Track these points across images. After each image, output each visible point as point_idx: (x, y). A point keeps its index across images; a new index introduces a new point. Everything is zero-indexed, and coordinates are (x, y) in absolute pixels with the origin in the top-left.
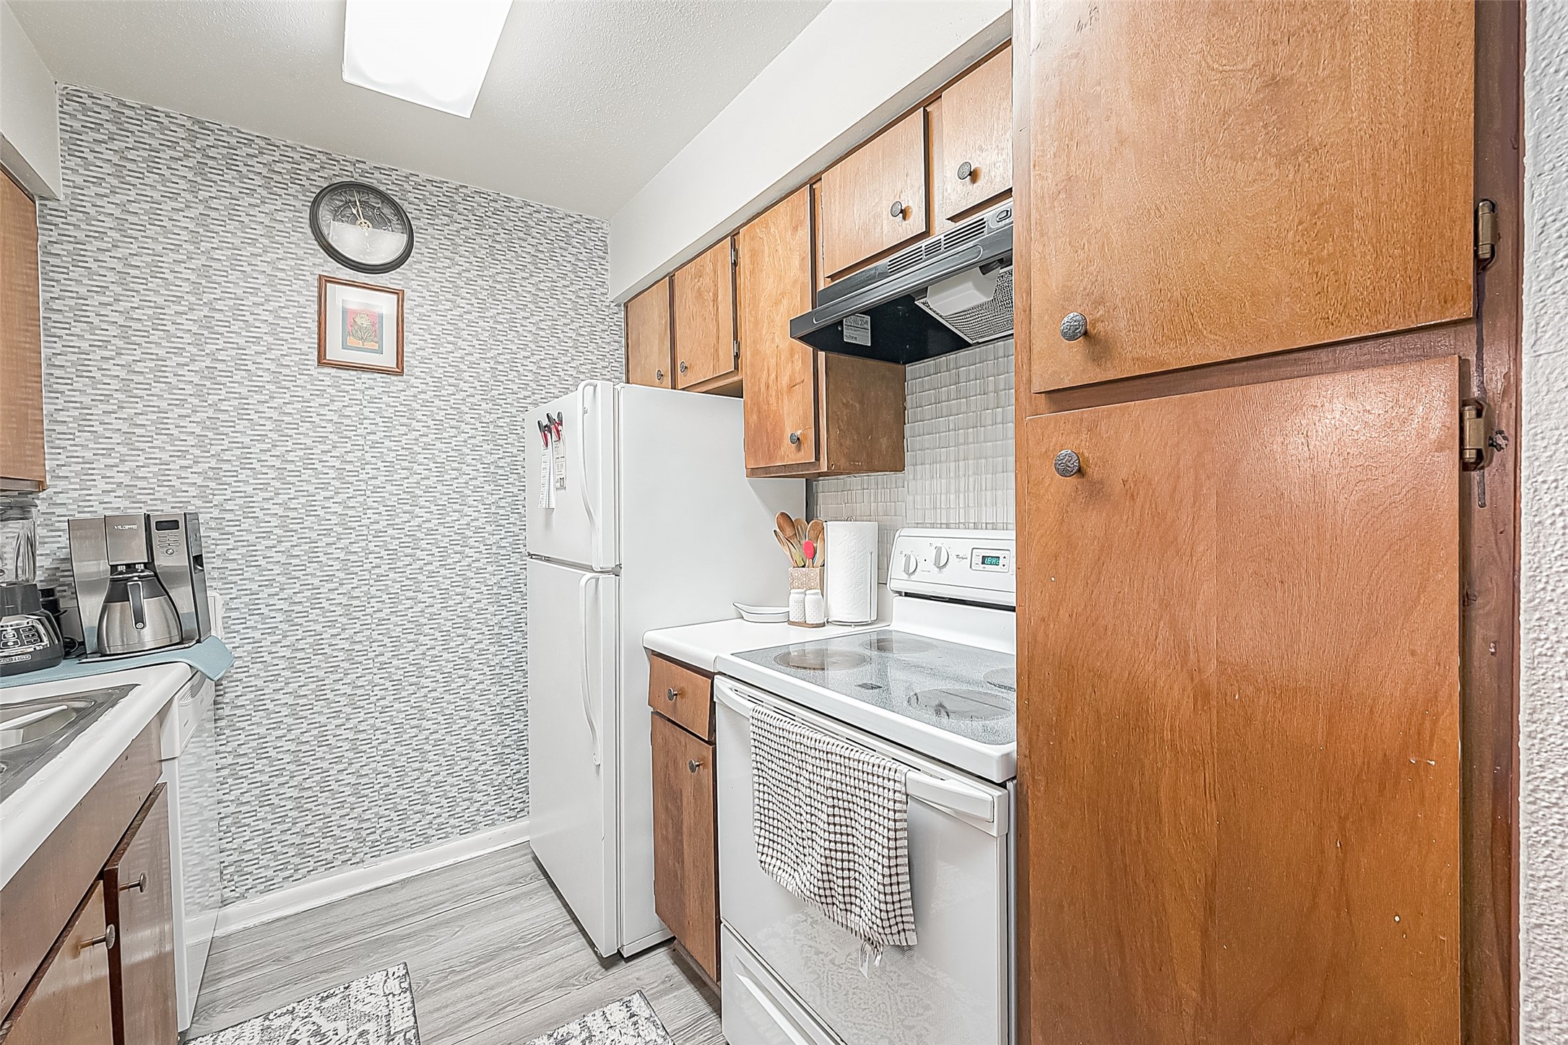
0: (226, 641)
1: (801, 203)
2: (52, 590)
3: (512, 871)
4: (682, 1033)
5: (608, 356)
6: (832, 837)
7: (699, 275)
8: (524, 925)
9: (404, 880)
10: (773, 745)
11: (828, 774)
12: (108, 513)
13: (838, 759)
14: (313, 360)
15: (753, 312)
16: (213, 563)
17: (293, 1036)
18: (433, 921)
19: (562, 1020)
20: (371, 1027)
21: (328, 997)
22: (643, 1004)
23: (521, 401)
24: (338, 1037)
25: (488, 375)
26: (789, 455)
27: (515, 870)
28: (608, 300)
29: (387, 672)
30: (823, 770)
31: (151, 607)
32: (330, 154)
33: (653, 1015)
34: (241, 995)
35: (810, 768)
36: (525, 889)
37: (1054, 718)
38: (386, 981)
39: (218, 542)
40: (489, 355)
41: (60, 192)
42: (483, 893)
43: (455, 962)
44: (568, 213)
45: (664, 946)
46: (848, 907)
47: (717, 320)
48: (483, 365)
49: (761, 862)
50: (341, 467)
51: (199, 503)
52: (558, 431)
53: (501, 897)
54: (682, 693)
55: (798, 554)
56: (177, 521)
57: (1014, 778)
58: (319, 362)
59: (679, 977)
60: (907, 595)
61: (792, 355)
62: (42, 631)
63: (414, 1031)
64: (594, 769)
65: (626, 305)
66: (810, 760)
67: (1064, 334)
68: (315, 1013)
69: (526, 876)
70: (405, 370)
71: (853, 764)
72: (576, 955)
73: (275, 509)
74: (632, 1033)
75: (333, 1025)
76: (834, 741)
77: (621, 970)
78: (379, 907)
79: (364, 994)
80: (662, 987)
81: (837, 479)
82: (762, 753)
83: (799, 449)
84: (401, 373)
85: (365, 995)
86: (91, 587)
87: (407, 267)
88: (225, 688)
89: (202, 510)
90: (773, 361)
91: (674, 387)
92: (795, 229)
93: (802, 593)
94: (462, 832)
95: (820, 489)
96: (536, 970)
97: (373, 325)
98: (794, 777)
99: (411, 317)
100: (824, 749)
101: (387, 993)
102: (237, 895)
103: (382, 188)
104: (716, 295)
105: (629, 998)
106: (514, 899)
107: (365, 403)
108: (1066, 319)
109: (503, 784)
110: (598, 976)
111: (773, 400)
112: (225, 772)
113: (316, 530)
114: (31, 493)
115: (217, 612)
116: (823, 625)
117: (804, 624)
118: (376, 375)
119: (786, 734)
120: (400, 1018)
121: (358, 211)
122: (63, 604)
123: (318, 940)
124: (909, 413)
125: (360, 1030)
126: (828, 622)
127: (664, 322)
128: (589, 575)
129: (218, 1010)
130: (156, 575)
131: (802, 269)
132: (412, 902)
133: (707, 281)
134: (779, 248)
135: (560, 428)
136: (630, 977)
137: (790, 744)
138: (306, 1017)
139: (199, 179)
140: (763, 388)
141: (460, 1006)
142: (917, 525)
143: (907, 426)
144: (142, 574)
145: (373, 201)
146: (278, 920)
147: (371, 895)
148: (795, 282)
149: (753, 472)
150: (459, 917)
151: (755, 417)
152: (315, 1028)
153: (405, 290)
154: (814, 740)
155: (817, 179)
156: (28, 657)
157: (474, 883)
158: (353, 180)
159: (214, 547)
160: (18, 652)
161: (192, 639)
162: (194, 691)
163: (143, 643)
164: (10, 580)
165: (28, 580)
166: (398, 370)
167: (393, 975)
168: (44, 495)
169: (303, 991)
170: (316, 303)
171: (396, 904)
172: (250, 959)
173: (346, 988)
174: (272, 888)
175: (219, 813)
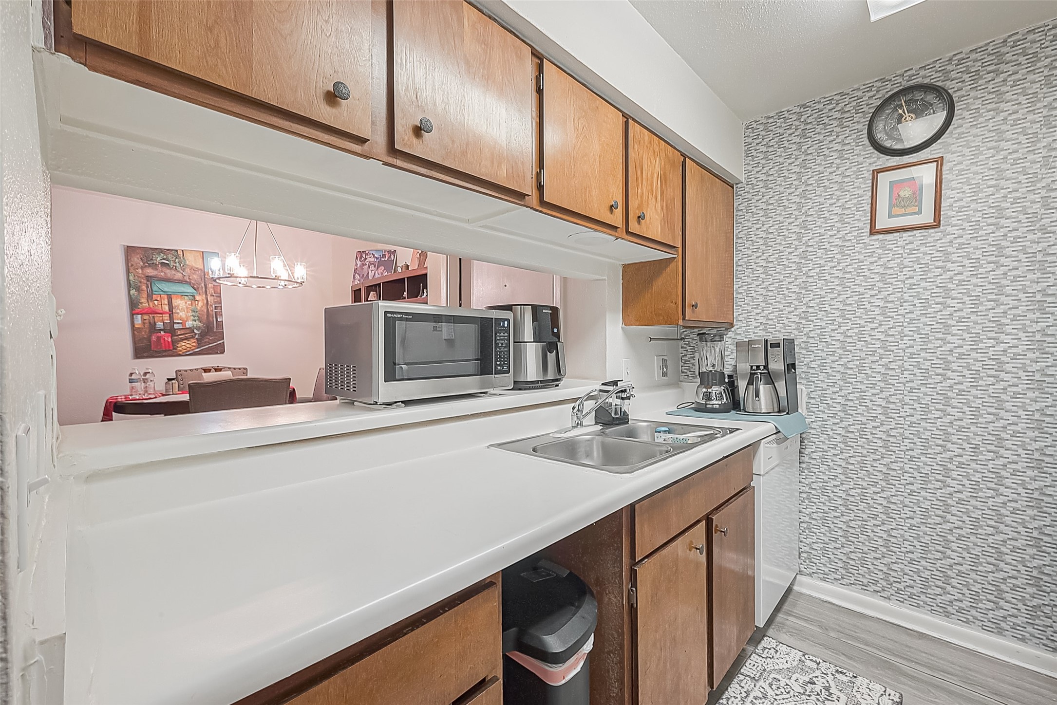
0: (808, 417)
2: (731, 376)
12: (754, 338)
14: (866, 232)
16: (802, 369)
17: (814, 679)
18: (935, 680)
21: (841, 672)
29: (915, 465)
31: (764, 389)
32: (884, 78)
34: (797, 632)
38: (882, 695)
39: (806, 356)
41: (742, 177)
50: (885, 306)
51: (796, 332)
56: (779, 343)
58: (870, 232)
62: (725, 396)
68: (830, 675)
70: (942, 222)
73: (838, 336)
75: (838, 693)
78: (896, 640)
79: (864, 690)
84: (938, 226)
86: (743, 376)
87: (947, 136)
88: (806, 445)
89: (798, 337)
94: (985, 627)
97: (914, 194)
107: (905, 255)
112: (804, 495)
113: (865, 351)
114: (728, 328)
115: (802, 399)
118: (915, 232)
121: (904, 111)
122: (734, 384)
123: (849, 632)
129: (784, 630)
130: (769, 373)
132: (924, 655)
138: (825, 674)
144: (763, 372)
145: (919, 95)
147: (893, 627)
152: (827, 685)
153: (944, 155)
156: (718, 406)
158: (902, 87)
159: (803, 359)
160: (716, 403)
161: (785, 412)
162: (779, 442)
163: (761, 410)
164: (715, 369)
165: (721, 370)
166: (935, 224)
167: (889, 695)
168: (733, 329)
169: (828, 655)
170: (870, 191)
171: (910, 647)
172: (808, 614)
173: (855, 677)
174: (827, 580)
175: (800, 518)
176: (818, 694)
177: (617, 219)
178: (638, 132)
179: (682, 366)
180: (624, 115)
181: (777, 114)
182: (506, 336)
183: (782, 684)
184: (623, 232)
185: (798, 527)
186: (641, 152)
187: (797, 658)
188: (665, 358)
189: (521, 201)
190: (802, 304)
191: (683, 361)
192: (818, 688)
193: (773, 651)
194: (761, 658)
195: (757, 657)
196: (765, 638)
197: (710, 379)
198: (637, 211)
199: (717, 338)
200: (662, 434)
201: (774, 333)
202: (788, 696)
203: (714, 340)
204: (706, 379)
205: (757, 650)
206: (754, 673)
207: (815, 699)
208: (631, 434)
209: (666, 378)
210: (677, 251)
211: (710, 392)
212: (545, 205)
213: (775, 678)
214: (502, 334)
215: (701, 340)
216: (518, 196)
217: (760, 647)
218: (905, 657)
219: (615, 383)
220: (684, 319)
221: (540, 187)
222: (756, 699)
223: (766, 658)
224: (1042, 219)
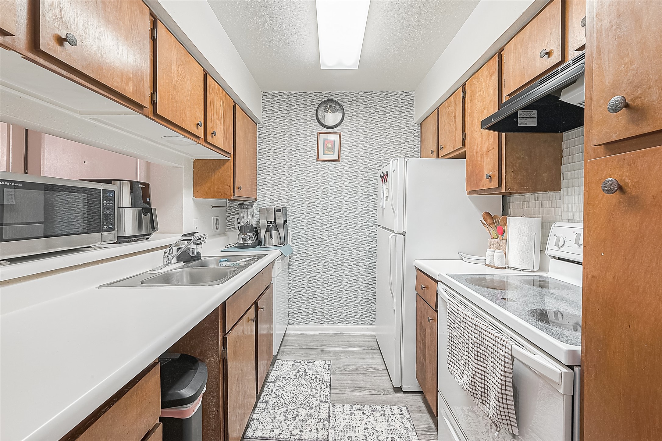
0: (292, 246)
1: (494, 62)
2: (257, 227)
3: (369, 343)
4: (421, 431)
5: (413, 146)
6: (476, 366)
7: (449, 106)
8: (369, 364)
9: (335, 334)
10: (455, 316)
11: (476, 336)
12: (268, 207)
13: (480, 330)
14: (315, 159)
15: (471, 119)
16: (290, 222)
17: (299, 370)
18: (341, 350)
19: (376, 403)
20: (318, 376)
21: (309, 362)
22: (407, 412)
23: (378, 167)
24: (309, 375)
25: (367, 159)
26: (486, 184)
27: (370, 343)
28: (414, 123)
29: (333, 262)
30: (474, 333)
31: (274, 233)
32: (322, 92)
33: (410, 418)
34: (290, 352)
35: (469, 331)
36: (372, 351)
37: (602, 337)
38: (325, 364)
39: (291, 216)
40: (368, 151)
41: (261, 121)
42: (358, 347)
43: (345, 367)
44: (398, 92)
45: (420, 394)
46: (484, 402)
47: (456, 125)
48: (366, 155)
49: (449, 368)
50: (322, 193)
51: (287, 204)
52: (386, 178)
53: (364, 351)
54: (427, 288)
55: (494, 232)
56: (281, 210)
57: (580, 366)
58: (317, 160)
59: (424, 408)
60: (559, 259)
61: (488, 137)
62: (254, 238)
63: (329, 384)
64: (393, 311)
65: (421, 124)
66: (469, 327)
67: (610, 110)
68: (305, 365)
69: (373, 346)
70: (341, 160)
71: (487, 334)
72: (385, 382)
73: (304, 207)
74: (400, 421)
75: (309, 371)
76: (480, 321)
77: (400, 395)
78: (326, 340)
80: (416, 409)
81: (521, 195)
82: (451, 319)
83: (491, 181)
84: (340, 161)
85: (318, 366)
86: (263, 227)
87: (342, 125)
88: (291, 260)
89: (288, 207)
90: (479, 140)
91: (438, 157)
92: (491, 76)
93: (493, 251)
94: (354, 323)
95: (511, 200)
96: (370, 381)
97: (332, 146)
98: (462, 333)
99: (343, 141)
100: (475, 324)
101: (324, 368)
102: (292, 323)
103: (336, 99)
104: (455, 114)
105: (402, 407)
106: (367, 353)
107: (329, 172)
108: (611, 101)
109: (368, 310)
110: (391, 393)
111: (479, 159)
112: (290, 285)
114: (254, 201)
115: (290, 237)
116: (505, 268)
117: (493, 266)
118: (332, 162)
119: (460, 313)
120: (326, 377)
121: (328, 109)
122: (259, 231)
123: (310, 344)
124: (565, 159)
125: (316, 376)
126: (508, 267)
127: (434, 129)
128: (394, 234)
129: (284, 354)
130: (276, 225)
131: (494, 94)
132: (336, 342)
133: (452, 108)
134: (483, 87)
135: (387, 177)
136: (404, 399)
137: (461, 318)
138: (303, 366)
139: (290, 110)
140: (475, 154)
141: (344, 382)
142: (568, 221)
143: (563, 166)
144: (273, 224)
145: (334, 105)
146: (301, 334)
147: (325, 335)
148: (491, 101)
149: (470, 193)
150: (349, 352)
151: (471, 167)
152: (305, 370)
153: (342, 132)
154: (471, 318)
155: (502, 49)
156: (250, 244)
157: (356, 343)
158: (328, 99)
159: (290, 217)
160: (249, 243)
161: (283, 244)
162: (282, 259)
163: (272, 244)
164: (249, 224)
165: (252, 224)
166: (339, 160)
167: (327, 363)
168: (256, 202)
169: (304, 357)
170: (317, 141)
171: (332, 341)
172: (293, 342)
173: (314, 362)
174: (300, 323)
175: (289, 297)
176: (302, 376)
177: (200, 132)
178: (212, 83)
179: (227, 223)
180: (204, 70)
181: (278, 92)
182: (111, 203)
183: (287, 378)
184: (203, 141)
185: (288, 302)
186: (213, 95)
187: (292, 364)
188: (218, 218)
189: (140, 110)
190: (289, 190)
191: (228, 220)
192: (301, 373)
193: (281, 365)
194: (276, 371)
195: (274, 371)
196: (277, 361)
197: (246, 230)
198: (211, 130)
199: (250, 207)
200: (223, 263)
201: (277, 204)
202: (290, 382)
203: (248, 207)
204: (243, 230)
205: (273, 368)
206: (274, 379)
207: (301, 378)
208: (203, 264)
209: (218, 230)
210: (230, 156)
211: (246, 237)
212: (156, 115)
213: (283, 377)
214: (108, 202)
215: (240, 208)
216: (138, 107)
217: (275, 366)
218: (330, 345)
219: (192, 234)
220: (234, 195)
221: (154, 104)
222: (276, 391)
223: (278, 370)
224: (368, 164)
